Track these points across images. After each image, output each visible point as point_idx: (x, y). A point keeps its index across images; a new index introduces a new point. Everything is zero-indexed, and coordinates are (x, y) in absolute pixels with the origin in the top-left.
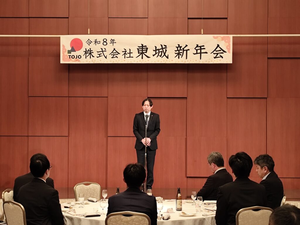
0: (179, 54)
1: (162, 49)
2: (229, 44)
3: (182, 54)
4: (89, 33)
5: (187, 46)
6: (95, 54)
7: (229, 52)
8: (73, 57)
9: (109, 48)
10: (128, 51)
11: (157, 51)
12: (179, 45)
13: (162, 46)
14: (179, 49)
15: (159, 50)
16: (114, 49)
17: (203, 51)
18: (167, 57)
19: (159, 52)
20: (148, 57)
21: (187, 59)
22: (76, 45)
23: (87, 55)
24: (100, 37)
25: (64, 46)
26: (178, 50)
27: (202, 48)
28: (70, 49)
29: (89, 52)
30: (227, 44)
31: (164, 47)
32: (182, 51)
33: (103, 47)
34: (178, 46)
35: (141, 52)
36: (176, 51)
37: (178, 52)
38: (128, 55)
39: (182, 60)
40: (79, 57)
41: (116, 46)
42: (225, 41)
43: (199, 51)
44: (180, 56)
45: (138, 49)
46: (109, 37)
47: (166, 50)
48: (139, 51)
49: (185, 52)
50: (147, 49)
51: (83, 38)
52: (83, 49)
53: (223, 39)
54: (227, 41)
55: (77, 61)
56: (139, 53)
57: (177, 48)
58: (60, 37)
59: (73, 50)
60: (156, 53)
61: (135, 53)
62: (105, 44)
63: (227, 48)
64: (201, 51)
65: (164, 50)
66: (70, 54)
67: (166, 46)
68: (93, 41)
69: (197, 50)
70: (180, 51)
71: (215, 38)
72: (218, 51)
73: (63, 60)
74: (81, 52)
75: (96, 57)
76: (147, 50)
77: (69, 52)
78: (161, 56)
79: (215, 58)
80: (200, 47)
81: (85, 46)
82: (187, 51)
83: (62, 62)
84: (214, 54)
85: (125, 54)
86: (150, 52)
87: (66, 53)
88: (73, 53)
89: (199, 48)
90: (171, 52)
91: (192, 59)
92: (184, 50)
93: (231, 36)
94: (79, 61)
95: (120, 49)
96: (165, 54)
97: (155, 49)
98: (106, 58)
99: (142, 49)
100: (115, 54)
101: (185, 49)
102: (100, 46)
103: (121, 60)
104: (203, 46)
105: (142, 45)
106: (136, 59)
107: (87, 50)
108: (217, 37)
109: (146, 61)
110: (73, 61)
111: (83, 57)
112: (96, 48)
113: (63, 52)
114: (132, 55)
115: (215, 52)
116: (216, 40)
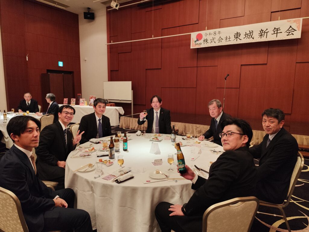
0: (261, 35)
1: (250, 33)
2: (300, 25)
3: (263, 35)
4: (206, 29)
5: (267, 29)
6: (209, 41)
7: (299, 30)
8: (197, 44)
9: (217, 37)
10: (228, 37)
11: (247, 35)
12: (262, 29)
13: (250, 31)
14: (261, 32)
15: (248, 34)
16: (220, 37)
17: (278, 31)
18: (253, 38)
19: (248, 36)
20: (240, 40)
21: (266, 38)
22: (199, 37)
23: (205, 42)
24: (212, 31)
25: (193, 39)
26: (261, 33)
27: (278, 29)
28: (196, 40)
29: (206, 41)
30: (298, 25)
31: (251, 32)
32: (264, 33)
33: (214, 36)
34: (261, 30)
35: (236, 37)
36: (259, 34)
37: (261, 34)
38: (228, 40)
39: (264, 39)
40: (200, 44)
41: (221, 35)
42: (296, 23)
43: (276, 32)
44: (262, 37)
45: (234, 35)
46: (217, 30)
47: (253, 34)
48: (235, 36)
49: (266, 34)
50: (240, 34)
51: (202, 32)
52: (203, 39)
53: (294, 21)
54: (298, 22)
55: (199, 46)
56: (235, 38)
57: (260, 31)
58: (191, 34)
59: (197, 40)
60: (246, 37)
61: (233, 38)
62: (215, 34)
63: (297, 27)
64: (277, 32)
65: (251, 34)
66: (195, 43)
67: (252, 31)
68: (208, 33)
69: (274, 31)
70: (262, 33)
71: (288, 21)
73: (192, 46)
74: (201, 41)
75: (209, 43)
76: (240, 35)
77: (195, 42)
78: (249, 38)
79: (287, 35)
80: (277, 29)
81: (204, 37)
82: (267, 33)
83: (191, 48)
84: (287, 33)
85: (226, 39)
86: (242, 36)
87: (194, 43)
88: (197, 42)
89: (276, 30)
90: (256, 35)
91: (271, 37)
92: (265, 32)
93: (301, 19)
94: (200, 46)
95: (223, 37)
96: (251, 36)
97: (245, 34)
98: (215, 43)
99: (237, 35)
100: (221, 39)
101: (266, 32)
102: (213, 36)
103: (224, 43)
104: (279, 28)
105: (237, 32)
106: (233, 42)
107: (205, 39)
108: (290, 21)
109: (239, 42)
110: (197, 47)
111: (203, 44)
112: (209, 38)
113: (192, 42)
114: (230, 39)
115: (288, 31)
116: (289, 23)
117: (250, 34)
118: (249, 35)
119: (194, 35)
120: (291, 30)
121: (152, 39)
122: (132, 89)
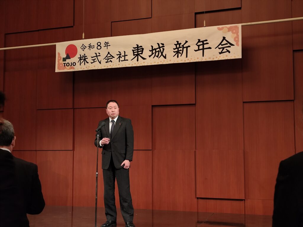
0: (178, 52)
1: (159, 48)
2: (238, 36)
3: (181, 52)
4: (83, 38)
5: (186, 42)
6: (89, 60)
7: (238, 45)
8: (68, 65)
9: (104, 52)
10: (123, 54)
11: (154, 51)
12: (178, 42)
13: (158, 44)
14: (178, 46)
15: (155, 49)
16: (109, 53)
18: (165, 57)
19: (156, 52)
20: (144, 59)
21: (187, 57)
22: (71, 52)
23: (82, 61)
24: (94, 41)
25: (59, 54)
26: (177, 48)
27: (205, 42)
28: (65, 56)
29: (83, 59)
30: (235, 35)
31: (161, 45)
32: (181, 49)
33: (97, 51)
34: (176, 43)
35: (137, 53)
36: (174, 49)
37: (176, 50)
38: (123, 59)
39: (182, 59)
40: (74, 64)
41: (110, 49)
42: (233, 33)
43: (201, 47)
44: (180, 55)
45: (133, 51)
46: (103, 40)
47: (163, 49)
48: (134, 53)
49: (185, 49)
50: (143, 49)
51: (77, 43)
52: (78, 56)
53: (229, 29)
54: (234, 31)
55: (71, 68)
56: (134, 55)
57: (176, 45)
58: (55, 45)
59: (68, 57)
60: (152, 54)
61: (130, 56)
62: (99, 47)
63: (235, 40)
64: (203, 47)
65: (161, 49)
66: (64, 62)
67: (163, 44)
68: (87, 45)
69: (199, 46)
70: (179, 48)
71: (219, 29)
72: (224, 45)
73: (59, 68)
74: (75, 59)
75: (90, 63)
76: (142, 51)
77: (64, 60)
78: (157, 56)
79: (220, 53)
80: (203, 42)
81: (80, 52)
82: (187, 47)
83: (57, 70)
84: (219, 48)
85: (120, 57)
86: (146, 53)
87: (61, 61)
88: (68, 61)
89: (201, 43)
90: (169, 51)
91: (194, 56)
92: (183, 48)
93: (240, 25)
94: (74, 68)
95: (114, 53)
96: (162, 53)
97: (151, 49)
98: (100, 63)
99: (138, 50)
100: (109, 57)
101: (185, 46)
102: (95, 50)
103: (115, 64)
104: (206, 40)
105: (138, 45)
106: (131, 62)
107: (82, 56)
108: (223, 28)
109: (141, 63)
110: (67, 69)
111: (78, 64)
112: (90, 53)
113: (59, 60)
114: (127, 58)
115: (220, 46)
116: (221, 31)
117: (159, 50)
118: (157, 50)
119: (61, 48)
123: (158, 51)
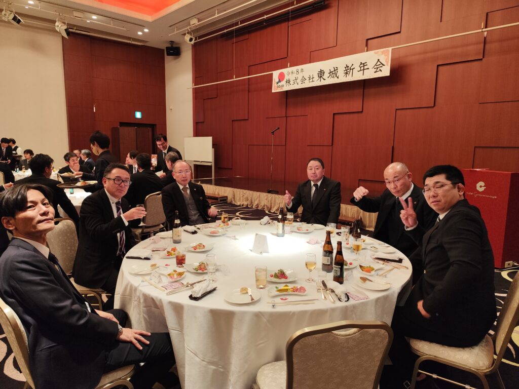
0: (346, 73)
1: (335, 70)
2: (388, 57)
3: (349, 73)
4: (288, 66)
5: (353, 65)
6: (292, 82)
7: (387, 65)
8: (279, 87)
9: (300, 76)
10: (312, 77)
11: (331, 74)
12: (347, 65)
13: (334, 68)
14: (347, 68)
15: (332, 72)
16: (303, 76)
17: (366, 67)
18: (338, 78)
20: (324, 79)
21: (352, 76)
22: (281, 77)
24: (294, 69)
25: (274, 79)
26: (346, 70)
27: (365, 64)
28: (278, 81)
29: (288, 82)
30: (386, 57)
31: (336, 69)
33: (296, 76)
35: (320, 76)
36: (344, 71)
37: (346, 72)
38: (311, 80)
39: (349, 79)
40: (283, 86)
42: (385, 55)
43: (362, 68)
44: (348, 75)
45: (318, 74)
46: (299, 67)
47: (337, 71)
49: (351, 70)
50: (324, 72)
51: (284, 71)
52: (285, 80)
53: (383, 53)
56: (318, 77)
57: (345, 68)
58: (272, 73)
59: (280, 81)
61: (316, 78)
62: (297, 73)
63: (386, 61)
64: (364, 68)
68: (291, 72)
69: (361, 67)
70: (348, 70)
71: (376, 53)
73: (274, 90)
74: (283, 83)
75: (292, 85)
76: (324, 74)
77: (277, 83)
78: (333, 77)
79: (375, 72)
80: (364, 64)
81: (286, 78)
82: (353, 69)
83: (273, 91)
84: (375, 69)
85: (310, 79)
86: (326, 75)
88: (280, 84)
89: (363, 65)
90: (341, 73)
91: (357, 76)
92: (350, 69)
93: (390, 49)
94: (282, 89)
95: (306, 76)
96: (336, 75)
97: (329, 72)
98: (298, 84)
99: (321, 73)
100: (303, 80)
102: (295, 75)
103: (308, 84)
105: (321, 70)
106: (317, 83)
107: (287, 80)
108: (378, 52)
109: (323, 83)
110: (279, 90)
111: (285, 86)
112: (292, 77)
113: (274, 84)
114: (314, 79)
115: (376, 67)
116: (376, 55)
119: (276, 74)
120: (379, 65)
121: (233, 80)
122: (213, 147)
123: (334, 73)
